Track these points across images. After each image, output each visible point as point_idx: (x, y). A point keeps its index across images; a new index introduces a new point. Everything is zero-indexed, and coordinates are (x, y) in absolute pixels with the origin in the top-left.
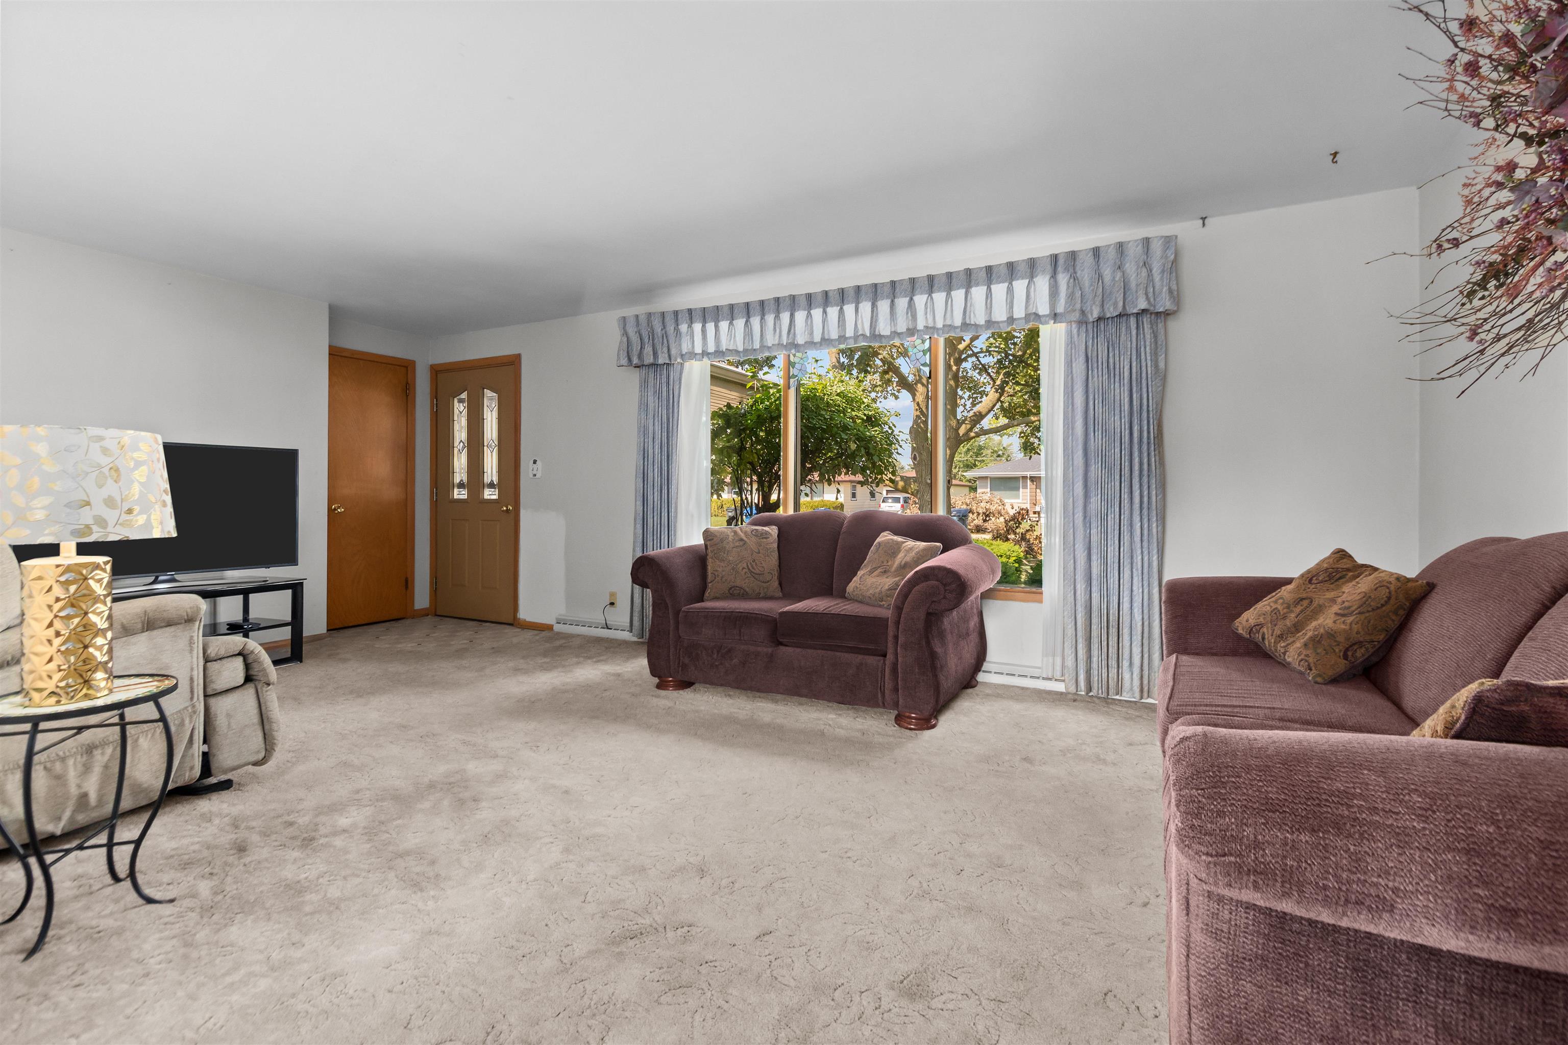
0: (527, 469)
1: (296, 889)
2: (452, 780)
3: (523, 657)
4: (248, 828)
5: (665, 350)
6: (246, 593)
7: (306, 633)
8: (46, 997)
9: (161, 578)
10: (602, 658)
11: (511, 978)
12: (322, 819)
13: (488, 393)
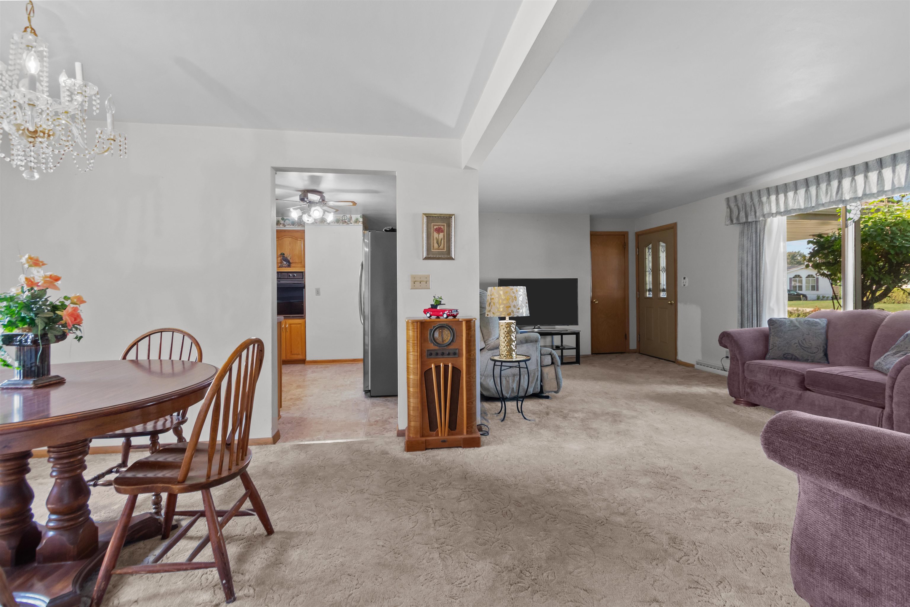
0: (681, 282)
1: (558, 427)
2: (615, 413)
3: (671, 377)
4: (550, 409)
5: (753, 213)
6: (562, 334)
7: (581, 354)
8: (504, 429)
9: (536, 327)
10: (712, 384)
11: (608, 466)
12: (571, 413)
13: (662, 244)
